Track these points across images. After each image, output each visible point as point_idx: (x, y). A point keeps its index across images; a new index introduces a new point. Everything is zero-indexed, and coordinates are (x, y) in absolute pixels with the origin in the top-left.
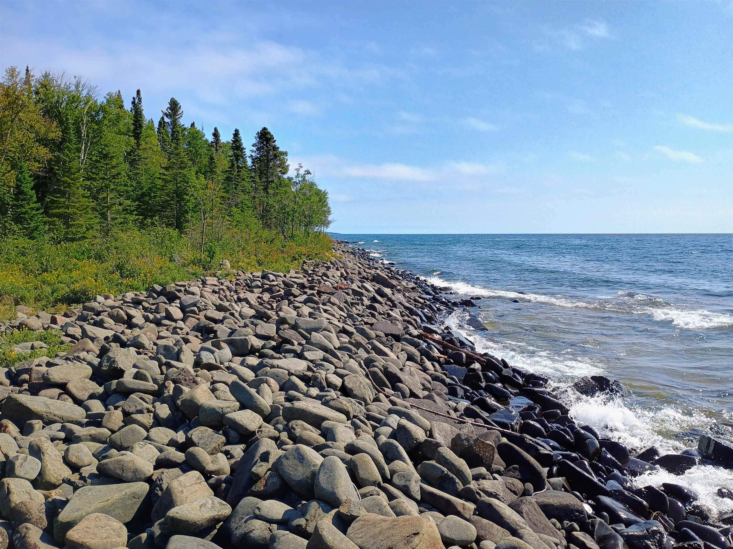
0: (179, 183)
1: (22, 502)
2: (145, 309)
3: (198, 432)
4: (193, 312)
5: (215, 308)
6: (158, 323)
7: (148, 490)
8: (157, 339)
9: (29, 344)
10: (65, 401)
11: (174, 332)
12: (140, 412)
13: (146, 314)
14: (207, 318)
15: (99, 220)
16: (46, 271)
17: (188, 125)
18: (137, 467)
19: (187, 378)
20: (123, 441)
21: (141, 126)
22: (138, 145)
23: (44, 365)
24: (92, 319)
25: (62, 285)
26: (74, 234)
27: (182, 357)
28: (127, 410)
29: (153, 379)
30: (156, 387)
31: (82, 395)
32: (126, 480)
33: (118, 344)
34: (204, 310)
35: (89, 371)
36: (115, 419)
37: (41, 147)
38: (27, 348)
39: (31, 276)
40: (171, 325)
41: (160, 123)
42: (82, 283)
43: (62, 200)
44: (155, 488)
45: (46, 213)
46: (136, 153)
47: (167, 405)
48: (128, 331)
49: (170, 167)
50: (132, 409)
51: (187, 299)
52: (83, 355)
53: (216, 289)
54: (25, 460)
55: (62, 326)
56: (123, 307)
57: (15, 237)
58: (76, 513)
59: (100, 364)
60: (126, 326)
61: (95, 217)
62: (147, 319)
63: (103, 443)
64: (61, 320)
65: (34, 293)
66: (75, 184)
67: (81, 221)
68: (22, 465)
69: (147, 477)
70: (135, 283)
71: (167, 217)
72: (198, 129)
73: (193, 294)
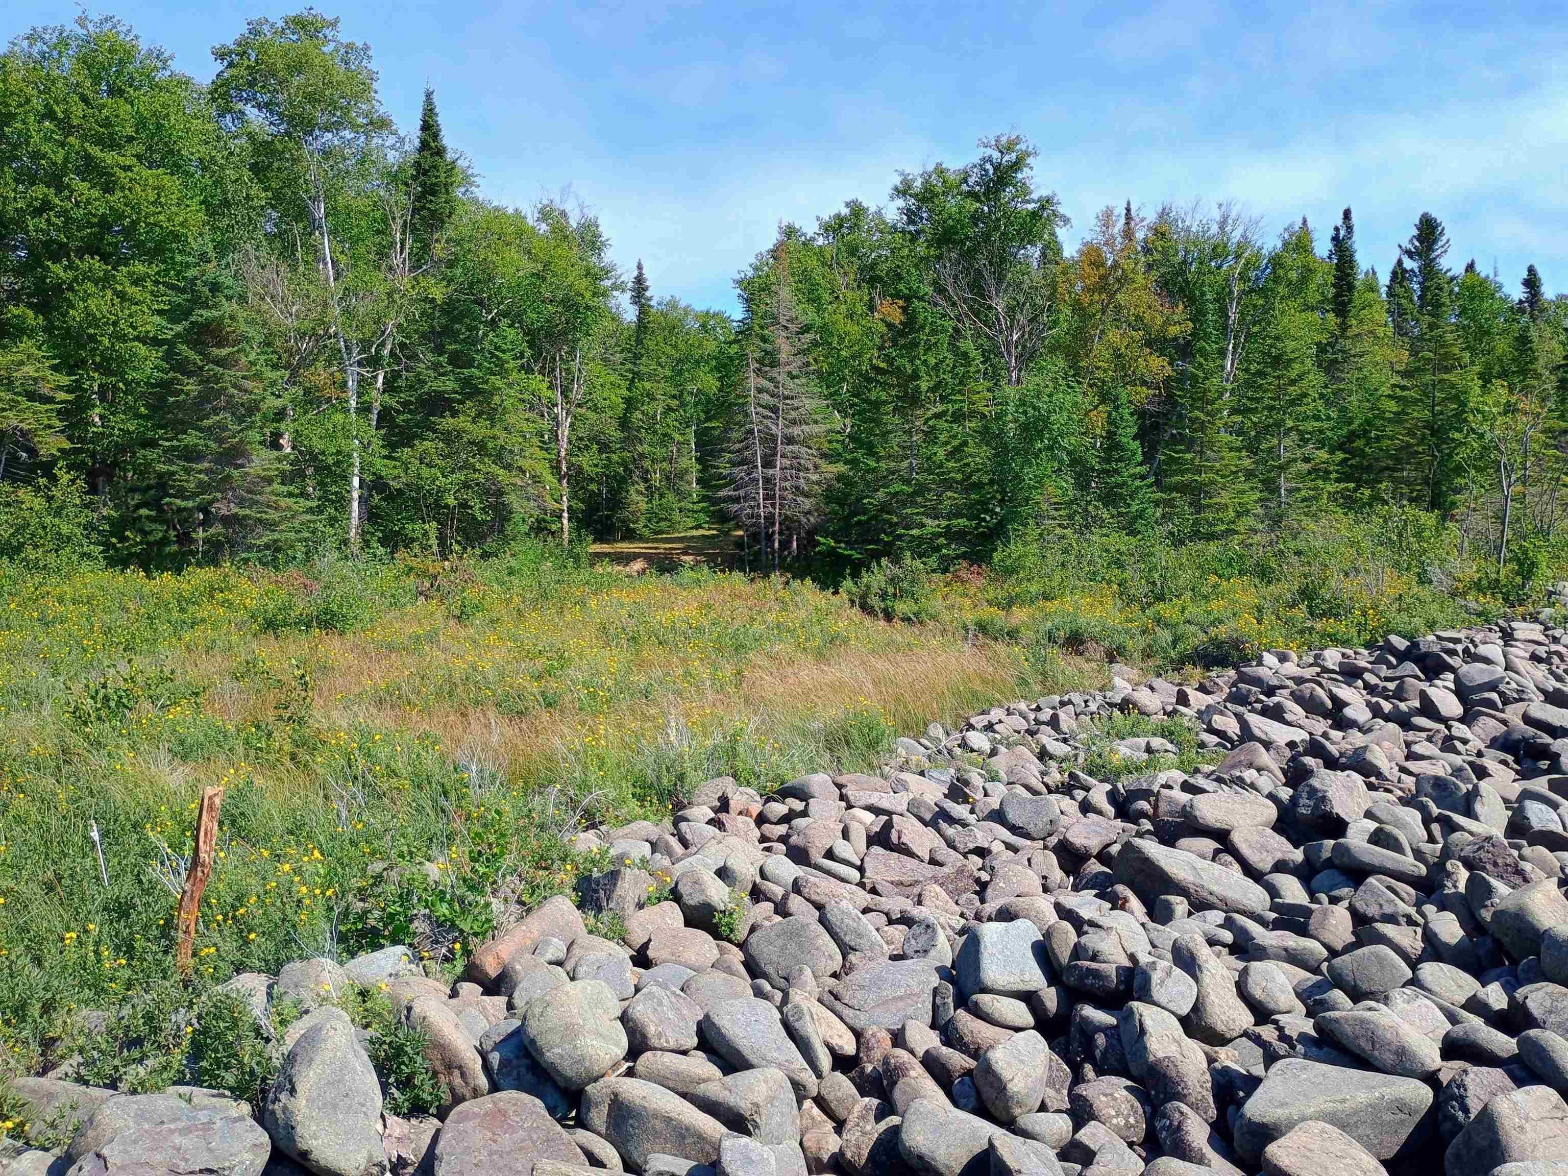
0: (1439, 404)
1: (1169, 1058)
2: (1370, 689)
3: (1541, 993)
4: (1490, 704)
5: (1542, 698)
6: (1404, 722)
7: (1431, 1100)
8: (1407, 758)
9: (1142, 741)
10: (1226, 866)
11: (1448, 745)
12: (1391, 919)
13: (1374, 700)
14: (1527, 719)
15: (1259, 495)
16: (1160, 598)
17: (1458, 269)
18: (1406, 1045)
19: (1500, 861)
20: (1357, 974)
21: (1351, 287)
22: (1344, 327)
23: (1177, 787)
24: (1258, 701)
25: (1193, 628)
26: (1211, 525)
27: (1478, 807)
28: (1362, 911)
29: (1413, 850)
30: (1423, 870)
31: (1262, 861)
32: (1380, 1065)
33: (1320, 761)
34: (1516, 701)
35: (1272, 812)
36: (1336, 926)
37: (1153, 357)
38: (1139, 749)
39: (1136, 607)
40: (1438, 731)
41: (1394, 274)
42: (1232, 624)
43: (1189, 456)
44: (1446, 1102)
45: (1158, 483)
46: (1338, 347)
47: (1454, 916)
48: (1336, 735)
49: (1417, 369)
50: (1372, 911)
51: (1475, 673)
52: (1250, 775)
53: (1541, 651)
54: (1169, 973)
55: (1199, 712)
56: (1324, 682)
57: (1104, 531)
58: (1279, 1111)
59: (1294, 800)
60: (1330, 722)
61: (1252, 489)
62: (1376, 711)
63: (1316, 971)
64: (1198, 700)
65: (1141, 642)
66: (1213, 424)
67: (1225, 497)
68: (1163, 982)
69: (1427, 1072)
70: (1341, 628)
71: (1408, 483)
72: (1483, 275)
73: (1487, 661)
